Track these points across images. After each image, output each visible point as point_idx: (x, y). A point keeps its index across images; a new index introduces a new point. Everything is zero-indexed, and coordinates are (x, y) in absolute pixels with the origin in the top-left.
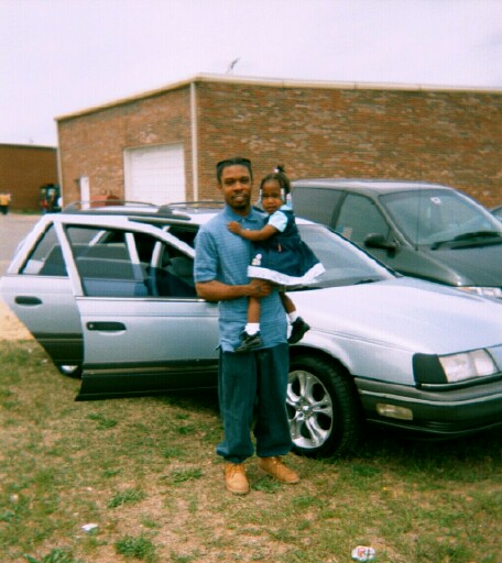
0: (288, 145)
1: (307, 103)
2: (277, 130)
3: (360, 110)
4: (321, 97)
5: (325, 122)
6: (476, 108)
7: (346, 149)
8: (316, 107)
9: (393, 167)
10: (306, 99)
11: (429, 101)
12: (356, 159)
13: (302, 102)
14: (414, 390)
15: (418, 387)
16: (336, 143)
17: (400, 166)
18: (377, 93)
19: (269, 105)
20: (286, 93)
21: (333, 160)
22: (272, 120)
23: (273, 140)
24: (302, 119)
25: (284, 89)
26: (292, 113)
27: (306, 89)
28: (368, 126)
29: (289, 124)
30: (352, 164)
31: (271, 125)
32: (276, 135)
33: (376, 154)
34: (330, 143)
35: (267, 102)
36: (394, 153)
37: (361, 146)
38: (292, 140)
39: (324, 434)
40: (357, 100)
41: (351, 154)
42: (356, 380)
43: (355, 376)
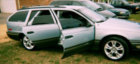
42: (130, 41)
43: (129, 40)
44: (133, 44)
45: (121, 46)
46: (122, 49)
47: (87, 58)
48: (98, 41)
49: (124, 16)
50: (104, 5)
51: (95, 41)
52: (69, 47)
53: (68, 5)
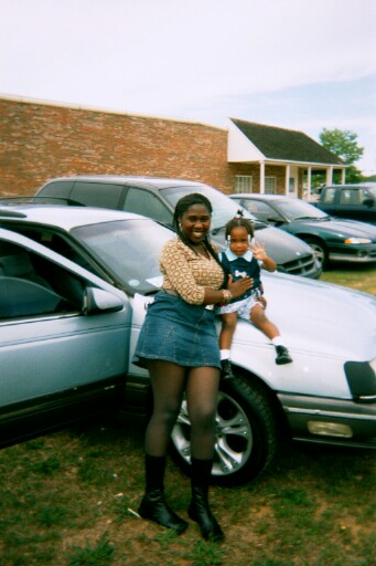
0: (29, 147)
1: (43, 116)
2: (19, 135)
3: (84, 125)
4: (54, 113)
5: (58, 132)
6: (163, 129)
7: (75, 152)
8: (50, 119)
9: (112, 167)
10: (42, 113)
11: (133, 123)
12: (85, 161)
13: (39, 116)
14: (352, 404)
15: (356, 399)
16: (67, 148)
17: (117, 166)
18: (97, 113)
19: (11, 115)
20: (25, 107)
21: (67, 160)
22: (14, 127)
23: (16, 143)
24: (39, 128)
25: (23, 104)
26: (31, 123)
27: (41, 105)
28: (91, 136)
29: (29, 131)
30: (82, 164)
31: (14, 131)
32: (19, 138)
33: (100, 157)
34: (63, 147)
35: (10, 112)
36: (112, 157)
37: (88, 151)
38: (32, 144)
39: (238, 458)
40: (81, 117)
41: (80, 157)
42: (279, 396)
43: (277, 392)
44: (291, 409)
45: (241, 418)
46: (245, 431)
47: (94, 455)
48: (143, 386)
49: (364, 253)
50: (283, 206)
51: (128, 384)
52: (14, 402)
53: (71, 203)
